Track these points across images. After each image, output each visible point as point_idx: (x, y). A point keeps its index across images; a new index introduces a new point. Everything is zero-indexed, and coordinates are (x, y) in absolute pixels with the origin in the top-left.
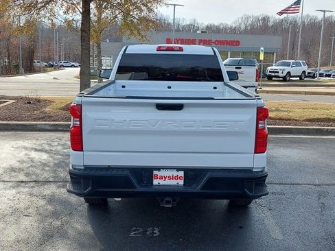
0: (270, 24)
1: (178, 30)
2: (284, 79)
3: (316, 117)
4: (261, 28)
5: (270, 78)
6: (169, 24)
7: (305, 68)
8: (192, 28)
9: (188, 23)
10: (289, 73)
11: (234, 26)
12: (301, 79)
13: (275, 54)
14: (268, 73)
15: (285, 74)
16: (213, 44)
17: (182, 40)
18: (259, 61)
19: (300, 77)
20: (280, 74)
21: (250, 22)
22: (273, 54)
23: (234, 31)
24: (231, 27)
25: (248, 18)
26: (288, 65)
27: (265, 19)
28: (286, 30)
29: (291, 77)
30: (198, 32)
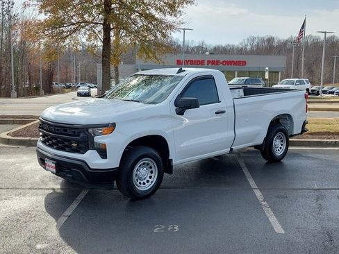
0: (275, 44)
1: (187, 52)
3: (317, 131)
4: (266, 48)
6: (179, 46)
7: (308, 86)
8: (200, 49)
9: (197, 45)
11: (240, 46)
13: (280, 73)
16: (221, 65)
17: (192, 61)
18: (264, 79)
21: (255, 43)
22: (278, 72)
23: (241, 51)
24: (238, 48)
25: (253, 39)
26: (292, 83)
27: (270, 40)
28: (290, 50)
30: (207, 53)
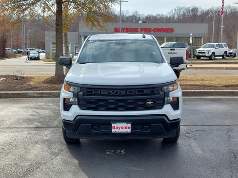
0: (199, 14)
1: (123, 21)
2: (210, 58)
4: (191, 17)
5: (199, 57)
6: (115, 16)
7: (226, 49)
8: (134, 19)
9: (131, 14)
10: (214, 53)
11: (169, 16)
12: (223, 58)
13: (203, 38)
14: (197, 54)
15: (210, 54)
16: (152, 32)
17: (127, 29)
18: (189, 44)
19: (223, 56)
20: (207, 54)
21: (182, 13)
22: (201, 38)
23: (169, 20)
24: (167, 17)
25: (180, 9)
26: (213, 47)
27: (195, 10)
28: (212, 19)
29: (215, 56)
30: (140, 22)
